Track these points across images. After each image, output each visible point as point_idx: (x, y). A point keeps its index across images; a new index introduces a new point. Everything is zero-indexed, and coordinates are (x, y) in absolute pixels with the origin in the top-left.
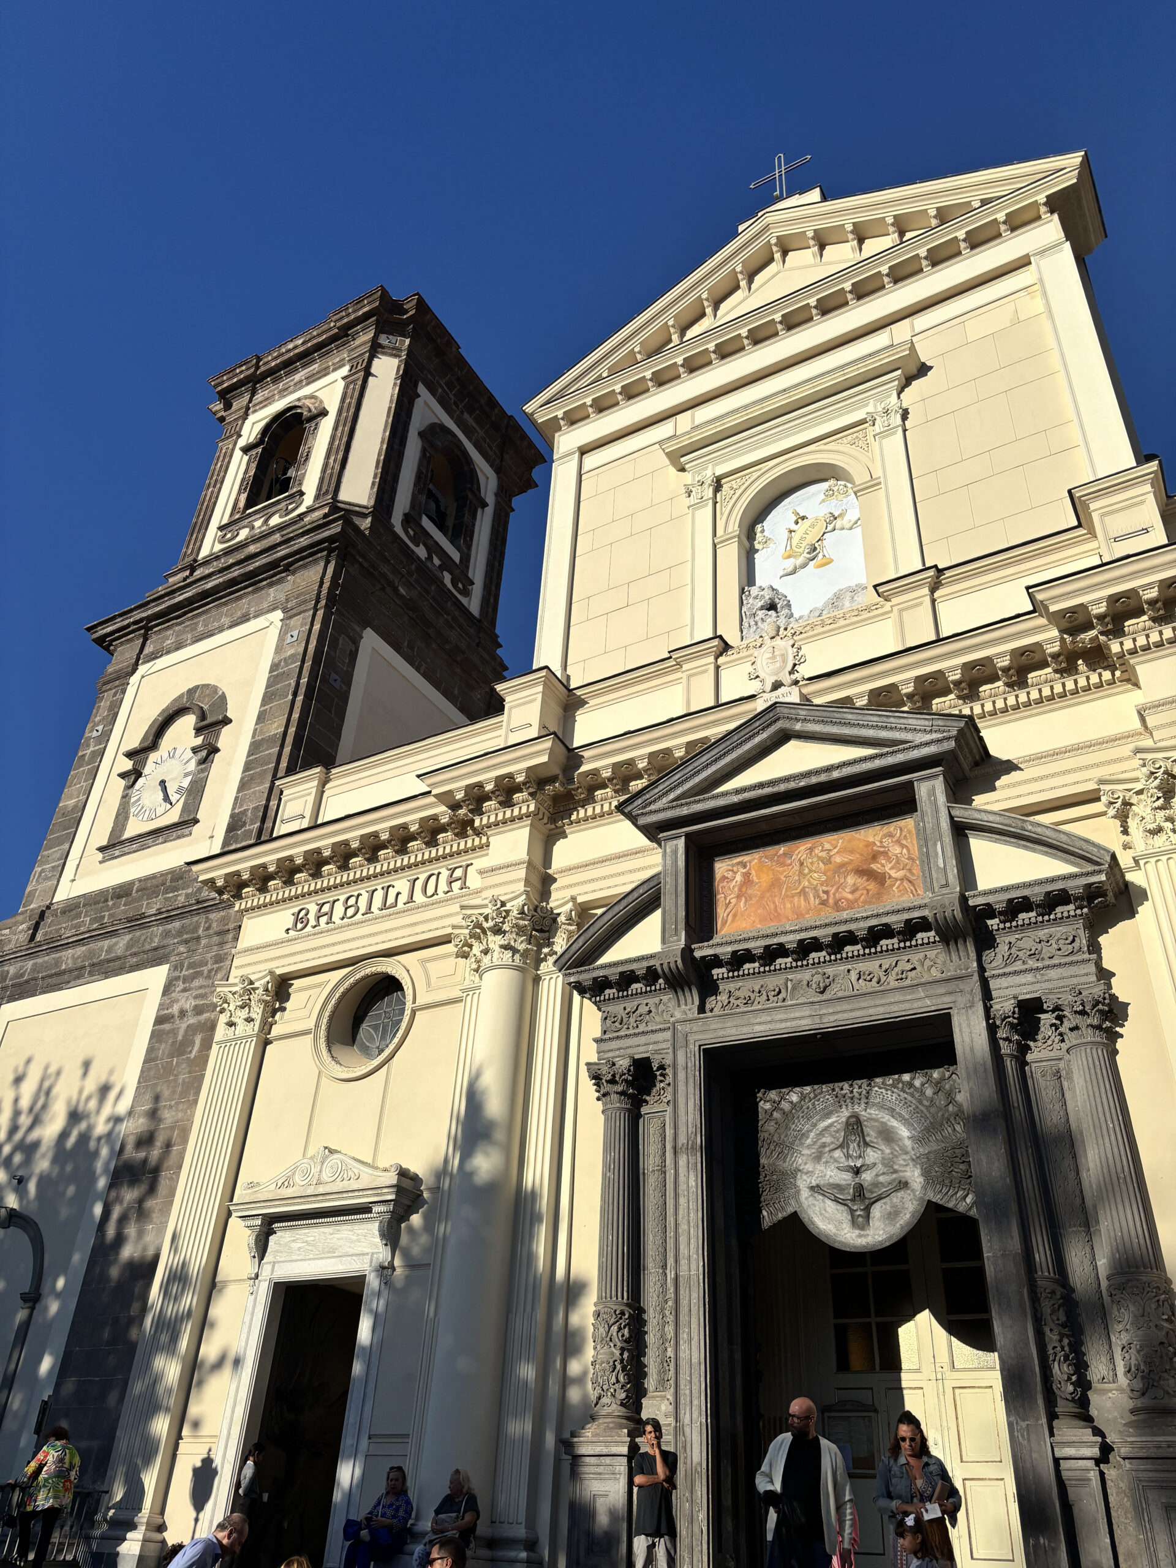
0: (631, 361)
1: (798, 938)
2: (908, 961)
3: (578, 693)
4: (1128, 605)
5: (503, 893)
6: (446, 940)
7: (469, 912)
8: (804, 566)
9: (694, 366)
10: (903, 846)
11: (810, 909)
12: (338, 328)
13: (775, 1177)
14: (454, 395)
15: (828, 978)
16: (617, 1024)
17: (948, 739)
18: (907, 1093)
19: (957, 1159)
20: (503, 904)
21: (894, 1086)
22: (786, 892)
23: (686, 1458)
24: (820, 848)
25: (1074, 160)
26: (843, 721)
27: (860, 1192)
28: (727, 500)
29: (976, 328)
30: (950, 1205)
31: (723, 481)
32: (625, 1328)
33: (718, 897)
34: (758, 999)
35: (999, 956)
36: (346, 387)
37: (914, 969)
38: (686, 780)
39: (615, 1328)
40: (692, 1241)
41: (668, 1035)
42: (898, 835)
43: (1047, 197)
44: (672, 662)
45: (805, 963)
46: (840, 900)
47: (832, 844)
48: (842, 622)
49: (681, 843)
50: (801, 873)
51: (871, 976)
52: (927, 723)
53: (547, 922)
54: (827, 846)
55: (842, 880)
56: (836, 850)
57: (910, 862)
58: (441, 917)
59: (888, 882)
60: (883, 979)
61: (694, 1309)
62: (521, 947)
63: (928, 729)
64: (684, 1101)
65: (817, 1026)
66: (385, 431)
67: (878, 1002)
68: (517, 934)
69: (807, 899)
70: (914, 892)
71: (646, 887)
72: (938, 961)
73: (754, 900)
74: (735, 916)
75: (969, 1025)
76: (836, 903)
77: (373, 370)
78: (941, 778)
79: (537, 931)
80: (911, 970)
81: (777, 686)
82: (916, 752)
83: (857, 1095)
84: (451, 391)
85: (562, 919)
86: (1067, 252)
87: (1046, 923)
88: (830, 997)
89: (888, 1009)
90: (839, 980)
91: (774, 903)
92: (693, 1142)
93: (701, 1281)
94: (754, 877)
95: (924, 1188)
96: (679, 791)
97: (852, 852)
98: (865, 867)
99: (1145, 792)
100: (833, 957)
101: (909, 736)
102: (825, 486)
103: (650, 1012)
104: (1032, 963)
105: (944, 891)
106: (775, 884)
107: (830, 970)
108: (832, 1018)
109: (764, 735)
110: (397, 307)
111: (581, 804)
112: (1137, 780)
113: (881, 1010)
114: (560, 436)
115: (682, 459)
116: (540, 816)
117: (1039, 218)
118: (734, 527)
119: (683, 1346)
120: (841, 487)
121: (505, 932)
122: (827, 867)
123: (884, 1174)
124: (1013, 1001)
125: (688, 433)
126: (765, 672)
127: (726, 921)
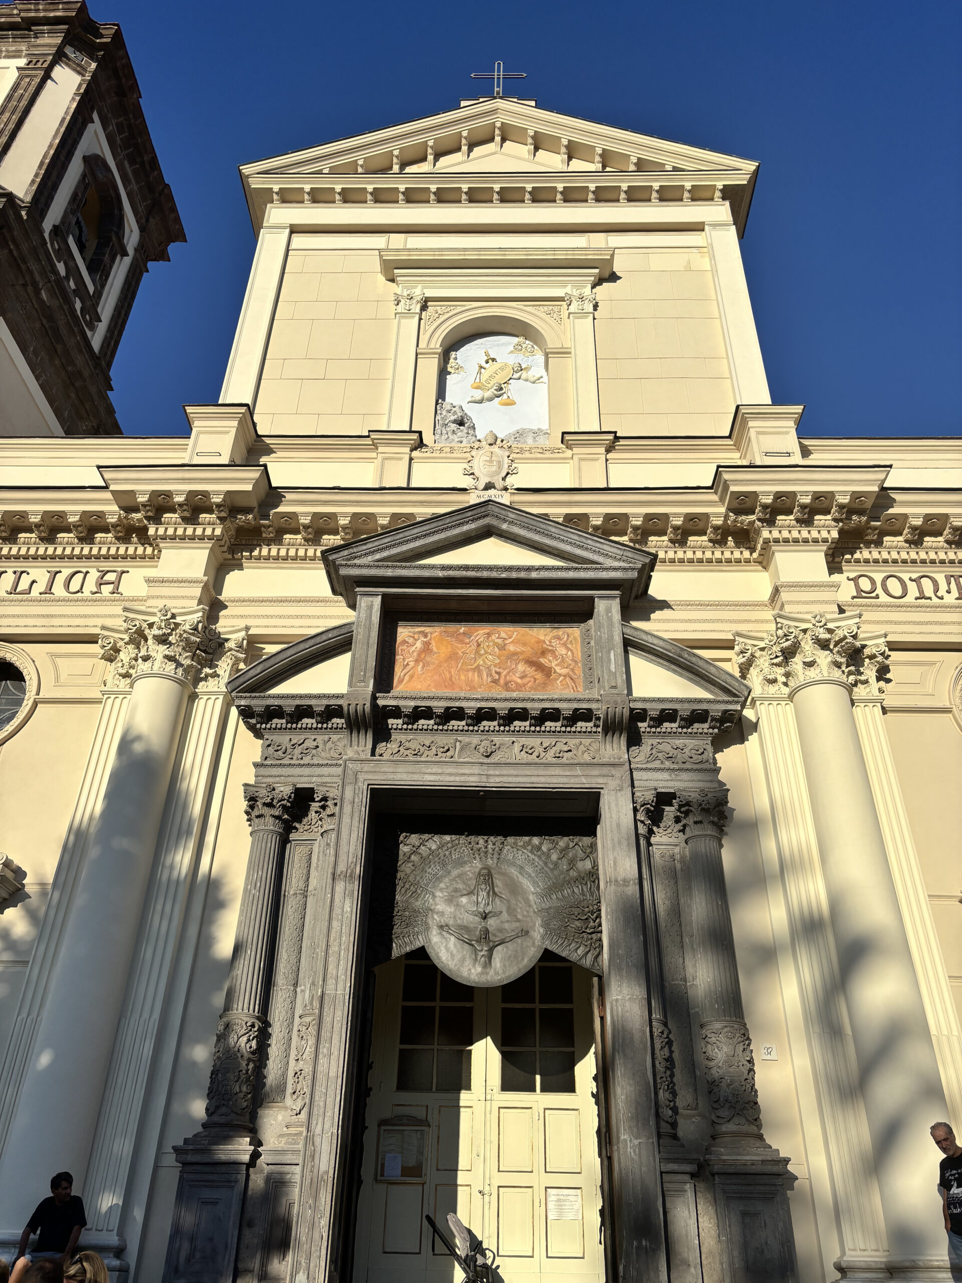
0: (351, 169)
1: (479, 706)
2: (566, 744)
3: (268, 441)
4: (785, 504)
5: (175, 606)
6: (92, 639)
7: (132, 615)
8: (490, 399)
9: (413, 197)
10: (568, 649)
11: (483, 684)
12: (22, 18)
13: (407, 913)
14: (121, 139)
15: (495, 745)
16: (280, 753)
17: (633, 569)
18: (535, 855)
19: (573, 917)
20: (174, 616)
21: (524, 847)
22: (462, 665)
23: (313, 1166)
24: (497, 635)
25: (750, 166)
26: (546, 532)
27: (485, 935)
28: (431, 320)
29: (657, 261)
30: (564, 955)
31: (429, 304)
32: (253, 1040)
33: (397, 657)
34: (426, 753)
35: (642, 754)
36: (20, 78)
37: (570, 751)
38: (394, 546)
39: (245, 1038)
40: (341, 962)
41: (339, 770)
42: (565, 639)
43: (724, 185)
44: (368, 441)
45: (476, 728)
46: (510, 682)
47: (507, 634)
48: (527, 455)
49: (378, 601)
50: (477, 652)
51: (533, 750)
52: (619, 552)
53: (213, 645)
54: (503, 635)
55: (513, 666)
56: (510, 640)
57: (573, 664)
58: (85, 616)
59: (553, 675)
60: (543, 754)
61: (337, 1026)
62: (187, 662)
63: (619, 557)
64: (348, 832)
65: (483, 784)
66: (55, 137)
67: (540, 773)
68: (184, 649)
69: (480, 675)
70: (575, 688)
71: (336, 633)
72: (591, 748)
73: (431, 667)
74: (412, 677)
75: (617, 805)
76: (506, 684)
77: (53, 75)
78: (618, 600)
79: (200, 650)
80: (567, 752)
81: (489, 486)
82: (604, 573)
83: (490, 851)
84: (119, 135)
85: (231, 644)
86: (732, 233)
87: (683, 734)
88: (493, 761)
89: (549, 780)
90: (503, 749)
91: (450, 672)
92: (352, 871)
93: (347, 1000)
94: (433, 646)
95: (543, 938)
96: (385, 554)
97: (524, 644)
98: (534, 659)
99: (766, 650)
100: (502, 728)
101: (600, 559)
102: (515, 340)
103: (317, 747)
104: (668, 764)
105: (613, 691)
106: (453, 657)
107: (497, 739)
108: (498, 779)
109: (473, 526)
110: (93, 28)
111: (266, 543)
112: (762, 639)
113: (543, 780)
114: (272, 208)
115: (396, 271)
116: (223, 543)
117: (712, 199)
118: (436, 344)
119: (322, 1060)
120: (530, 346)
121: (170, 644)
122: (501, 652)
123: (508, 921)
124: (653, 792)
125: (398, 250)
126: (481, 471)
127: (403, 680)
